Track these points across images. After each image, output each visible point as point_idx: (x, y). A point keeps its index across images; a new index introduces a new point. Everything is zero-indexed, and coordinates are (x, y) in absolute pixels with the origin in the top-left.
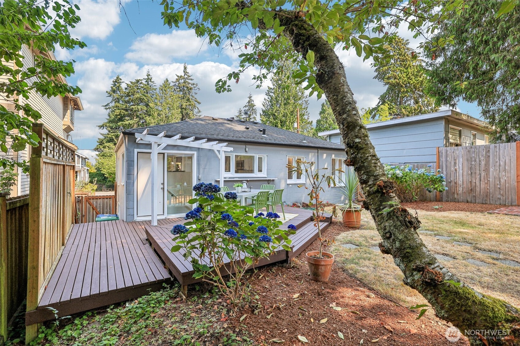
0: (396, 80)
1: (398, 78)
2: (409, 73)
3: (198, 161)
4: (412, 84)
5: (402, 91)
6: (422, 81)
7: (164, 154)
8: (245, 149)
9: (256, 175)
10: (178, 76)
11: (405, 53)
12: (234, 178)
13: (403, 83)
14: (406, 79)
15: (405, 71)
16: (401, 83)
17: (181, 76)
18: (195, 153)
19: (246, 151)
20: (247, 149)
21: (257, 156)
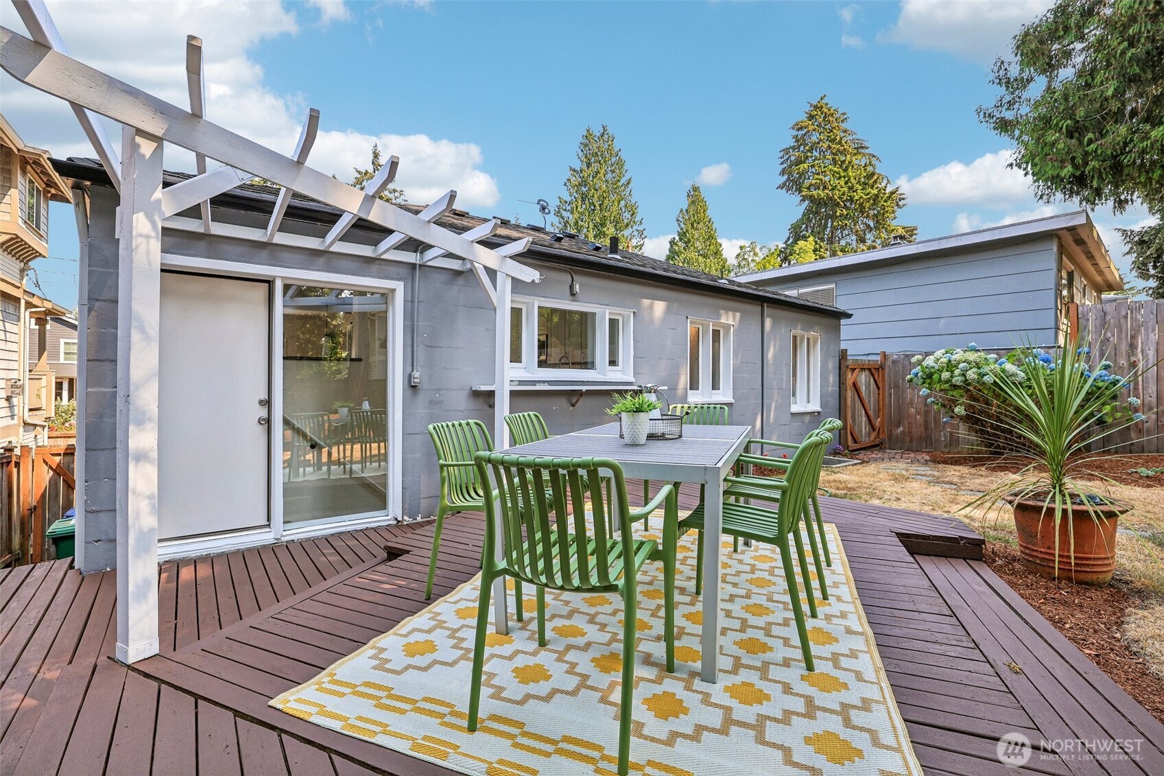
0: (826, 191)
1: (830, 188)
2: (849, 179)
3: (410, 316)
4: (857, 200)
5: (838, 214)
6: (877, 196)
7: (270, 283)
8: (571, 287)
9: (601, 374)
10: (359, 172)
11: (841, 138)
12: (534, 383)
13: (840, 198)
14: (846, 189)
15: (842, 174)
16: (836, 197)
17: (366, 173)
18: (399, 287)
19: (573, 294)
20: (577, 288)
21: (603, 314)
